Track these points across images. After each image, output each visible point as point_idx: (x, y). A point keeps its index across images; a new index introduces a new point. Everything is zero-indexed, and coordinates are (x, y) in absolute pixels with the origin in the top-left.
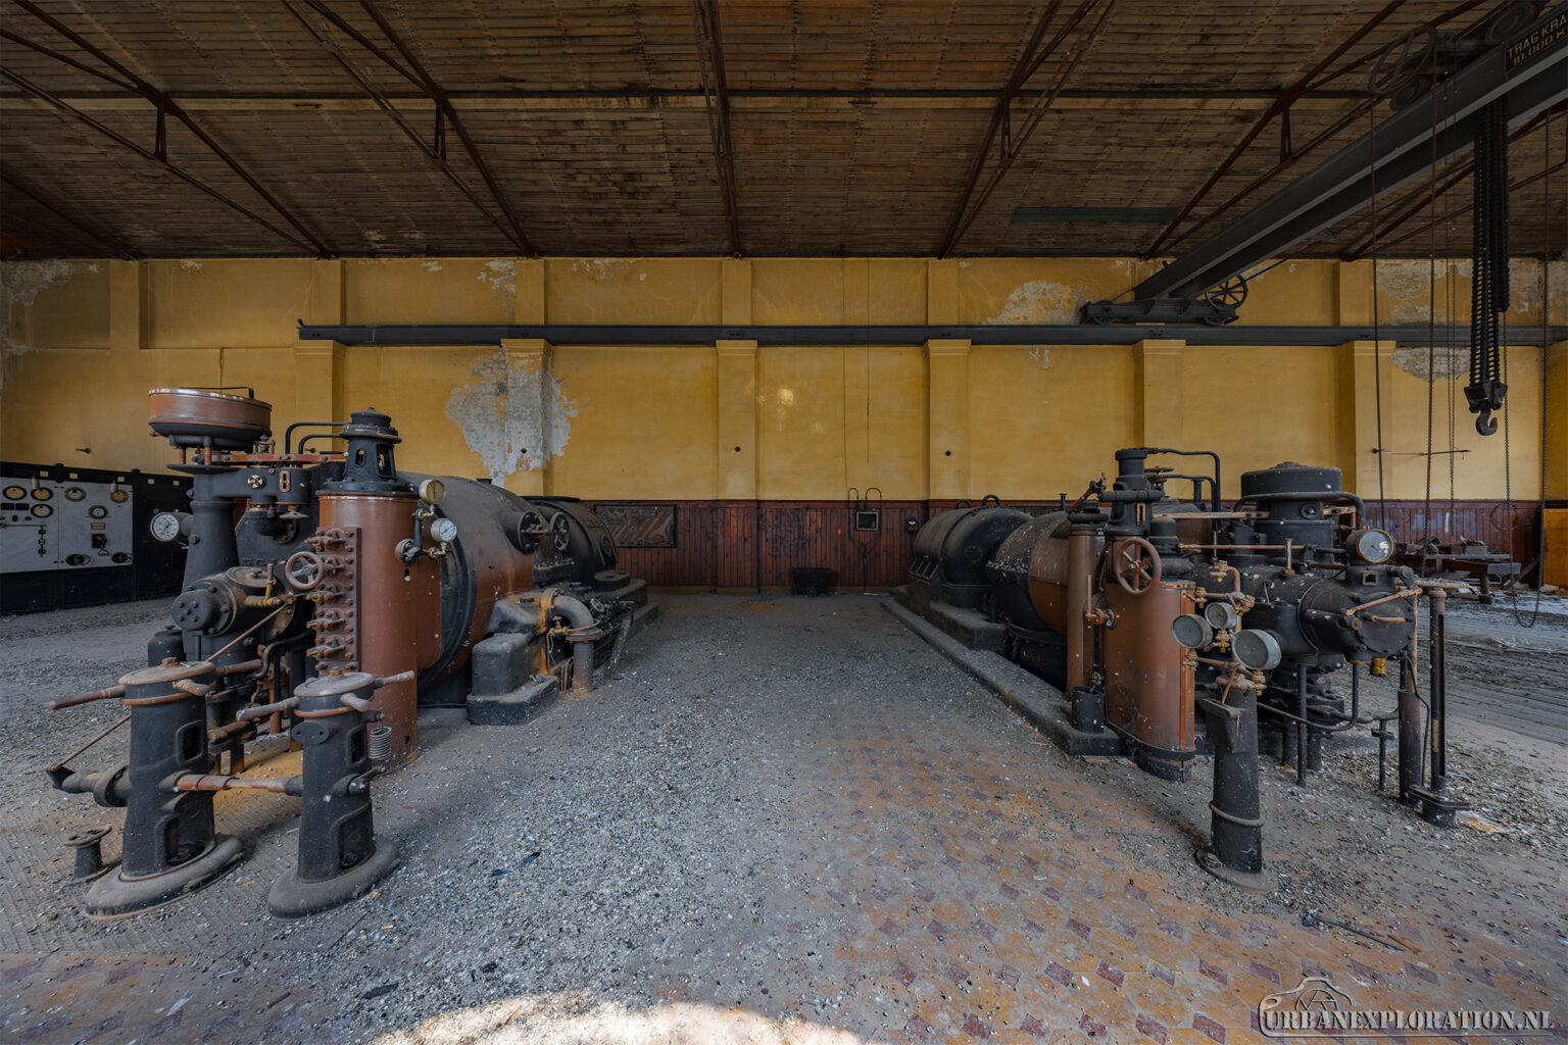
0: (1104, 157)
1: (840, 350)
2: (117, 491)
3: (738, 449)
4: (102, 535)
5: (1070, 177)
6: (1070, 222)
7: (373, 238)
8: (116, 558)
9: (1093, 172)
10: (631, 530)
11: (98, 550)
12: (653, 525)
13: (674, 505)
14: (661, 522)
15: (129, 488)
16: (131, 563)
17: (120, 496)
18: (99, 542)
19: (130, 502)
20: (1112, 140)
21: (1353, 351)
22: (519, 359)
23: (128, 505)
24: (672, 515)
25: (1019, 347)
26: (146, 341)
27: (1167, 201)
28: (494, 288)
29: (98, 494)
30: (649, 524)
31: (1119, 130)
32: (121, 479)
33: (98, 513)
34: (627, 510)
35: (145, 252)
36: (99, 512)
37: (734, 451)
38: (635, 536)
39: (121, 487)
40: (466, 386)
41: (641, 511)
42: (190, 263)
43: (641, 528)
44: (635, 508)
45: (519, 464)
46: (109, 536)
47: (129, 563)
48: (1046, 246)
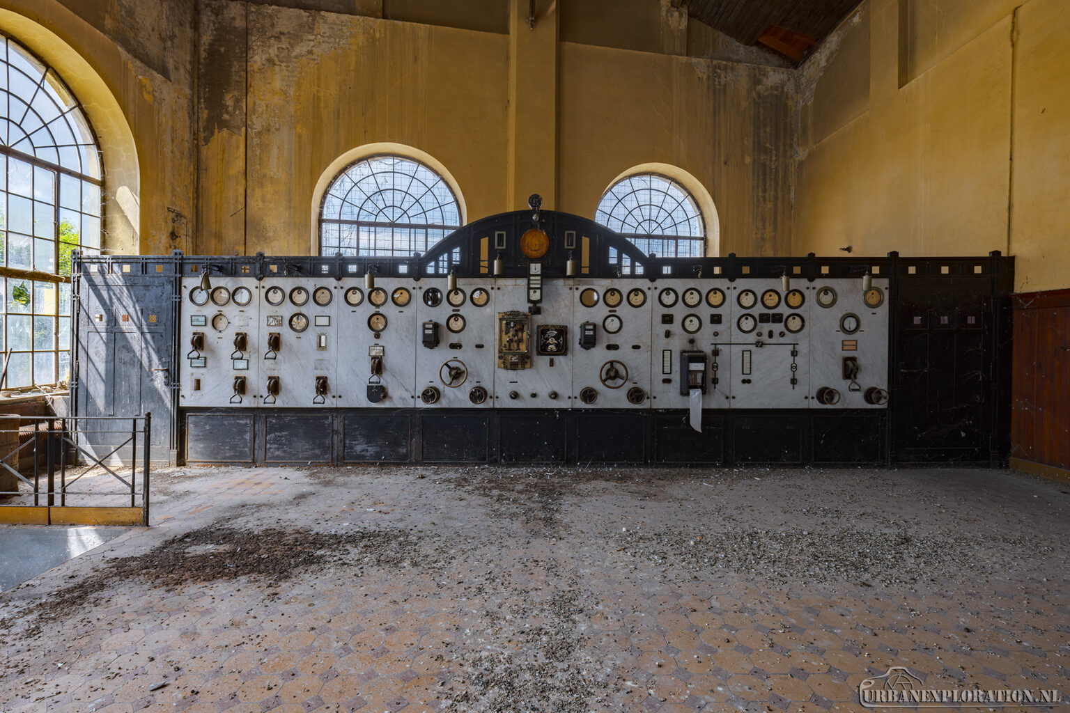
2: (870, 288)
4: (853, 359)
8: (870, 395)
11: (849, 382)
15: (884, 283)
16: (885, 406)
17: (873, 299)
18: (850, 369)
19: (885, 308)
23: (884, 311)
26: (904, 79)
29: (851, 292)
32: (876, 270)
33: (850, 326)
36: (850, 324)
39: (875, 282)
46: (862, 361)
47: (883, 405)
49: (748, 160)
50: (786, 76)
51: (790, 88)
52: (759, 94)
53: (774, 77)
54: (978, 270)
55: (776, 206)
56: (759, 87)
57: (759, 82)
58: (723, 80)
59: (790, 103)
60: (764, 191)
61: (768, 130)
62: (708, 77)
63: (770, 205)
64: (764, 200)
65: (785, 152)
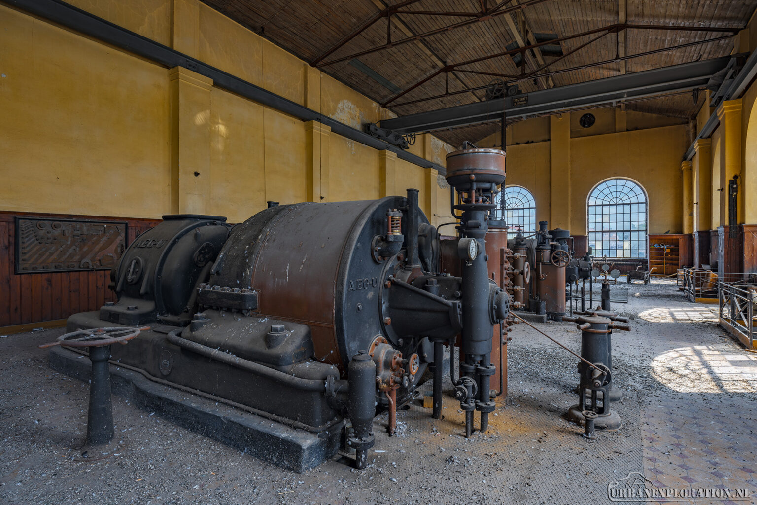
0: (395, 55)
1: (261, 108)
3: (197, 174)
5: (381, 56)
6: (368, 76)
9: (389, 59)
10: (71, 250)
12: (101, 244)
13: (125, 223)
14: (110, 242)
20: (402, 51)
21: (430, 172)
24: (123, 234)
25: (344, 137)
27: (400, 85)
30: (95, 244)
31: (406, 48)
34: (64, 226)
37: (193, 175)
38: (77, 258)
41: (85, 229)
43: (85, 249)
44: (78, 225)
48: (353, 82)
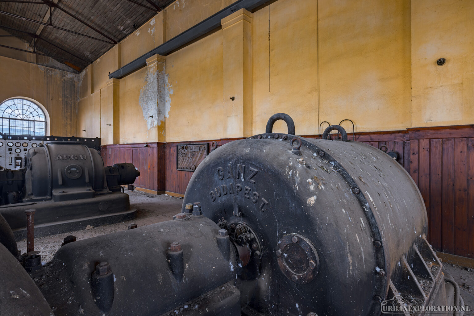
3: (233, 99)
7: (122, 29)
10: (190, 160)
12: (199, 157)
13: (208, 144)
14: (202, 155)
22: (151, 67)
24: (206, 151)
26: (92, 92)
28: (152, 34)
30: (197, 156)
35: (93, 60)
38: (191, 164)
40: (144, 87)
41: (194, 148)
42: (98, 60)
43: (194, 159)
44: (192, 146)
45: (151, 124)
49: (60, 99)
50: (74, 76)
51: (76, 79)
52: (64, 80)
53: (70, 75)
54: (93, 140)
55: (71, 114)
56: (64, 78)
57: (64, 76)
58: (50, 74)
59: (76, 84)
60: (67, 109)
61: (68, 91)
62: (45, 72)
63: (69, 114)
64: (67, 112)
65: (74, 98)
